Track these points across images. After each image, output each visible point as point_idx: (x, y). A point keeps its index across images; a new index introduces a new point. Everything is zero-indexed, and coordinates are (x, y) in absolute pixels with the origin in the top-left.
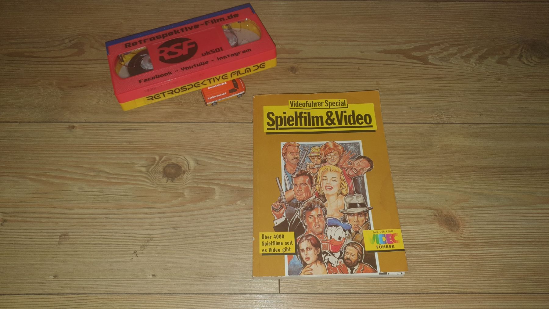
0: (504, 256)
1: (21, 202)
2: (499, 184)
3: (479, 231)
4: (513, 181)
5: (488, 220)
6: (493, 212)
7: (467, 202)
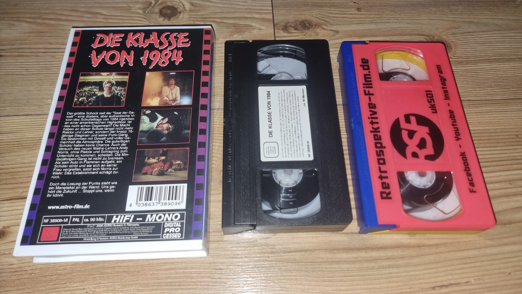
0: (498, 70)
1: (17, 40)
2: (486, 14)
3: (471, 51)
4: (500, 11)
5: (479, 43)
6: (483, 36)
7: (457, 29)
